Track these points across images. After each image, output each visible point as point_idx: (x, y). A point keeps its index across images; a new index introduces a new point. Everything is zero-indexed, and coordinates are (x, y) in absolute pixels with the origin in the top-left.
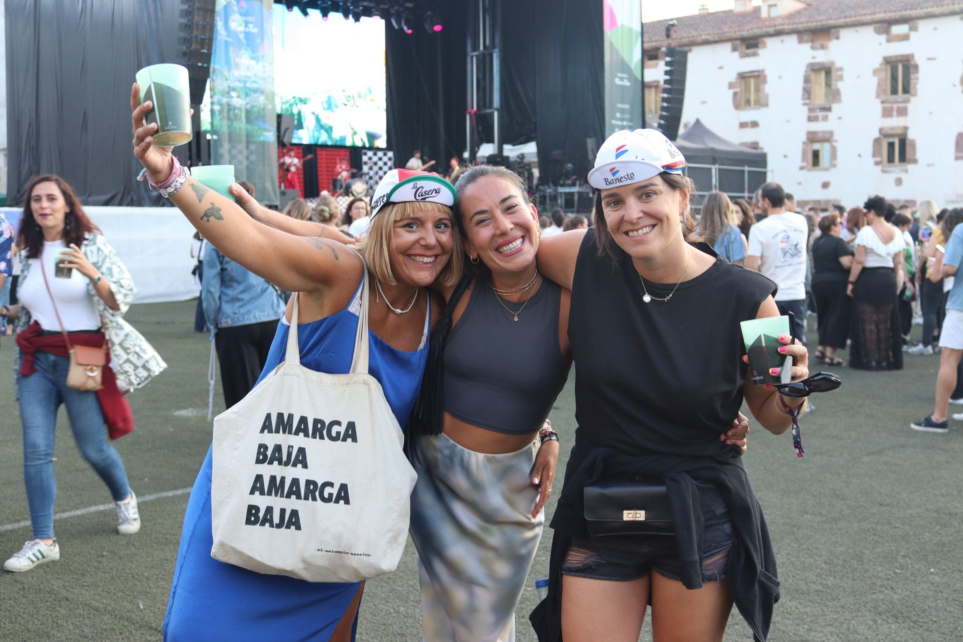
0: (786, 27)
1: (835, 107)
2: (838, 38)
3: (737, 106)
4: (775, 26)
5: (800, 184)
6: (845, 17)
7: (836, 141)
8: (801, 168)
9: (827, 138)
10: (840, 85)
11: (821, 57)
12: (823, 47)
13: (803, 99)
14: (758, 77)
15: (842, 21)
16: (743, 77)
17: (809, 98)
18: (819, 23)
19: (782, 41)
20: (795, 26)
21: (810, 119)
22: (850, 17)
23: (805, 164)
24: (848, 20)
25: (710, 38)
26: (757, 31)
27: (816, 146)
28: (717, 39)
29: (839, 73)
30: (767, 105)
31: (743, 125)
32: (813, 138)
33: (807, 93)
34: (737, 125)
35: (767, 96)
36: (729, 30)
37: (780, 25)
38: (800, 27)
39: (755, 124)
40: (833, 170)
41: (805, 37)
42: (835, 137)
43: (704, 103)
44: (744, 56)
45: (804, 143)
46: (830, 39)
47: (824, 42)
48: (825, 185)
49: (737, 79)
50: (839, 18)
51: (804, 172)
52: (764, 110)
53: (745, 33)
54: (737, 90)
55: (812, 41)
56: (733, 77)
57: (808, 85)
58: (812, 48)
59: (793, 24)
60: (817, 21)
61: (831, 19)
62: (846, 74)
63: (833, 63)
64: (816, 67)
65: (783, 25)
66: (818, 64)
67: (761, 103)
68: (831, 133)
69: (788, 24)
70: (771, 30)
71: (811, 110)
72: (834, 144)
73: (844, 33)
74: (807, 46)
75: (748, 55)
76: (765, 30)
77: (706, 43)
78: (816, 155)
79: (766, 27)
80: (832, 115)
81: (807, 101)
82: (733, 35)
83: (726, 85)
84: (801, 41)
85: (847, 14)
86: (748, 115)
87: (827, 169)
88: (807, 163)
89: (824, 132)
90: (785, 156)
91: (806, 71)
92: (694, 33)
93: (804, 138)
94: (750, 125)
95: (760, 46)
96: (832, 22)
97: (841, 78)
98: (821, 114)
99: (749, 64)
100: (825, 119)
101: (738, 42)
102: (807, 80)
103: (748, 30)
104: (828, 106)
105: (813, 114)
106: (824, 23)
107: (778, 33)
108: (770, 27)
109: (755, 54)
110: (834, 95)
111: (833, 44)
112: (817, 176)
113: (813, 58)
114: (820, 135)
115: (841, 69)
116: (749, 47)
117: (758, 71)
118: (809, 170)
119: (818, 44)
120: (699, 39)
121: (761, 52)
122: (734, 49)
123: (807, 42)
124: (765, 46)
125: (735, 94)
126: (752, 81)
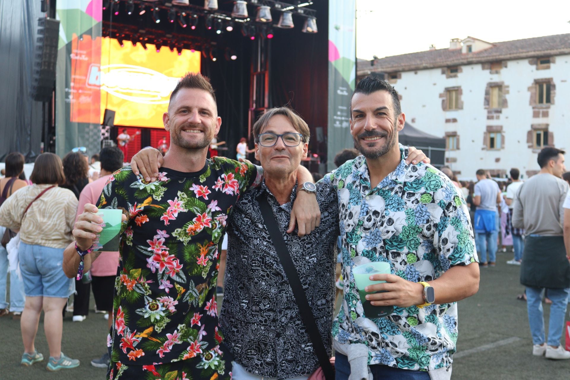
0: (474, 59)
1: (504, 111)
2: (506, 67)
3: (444, 109)
4: (467, 58)
5: (482, 159)
6: (510, 54)
7: (504, 132)
8: (483, 149)
9: (499, 130)
10: (507, 97)
11: (496, 78)
12: (497, 72)
13: (485, 105)
14: (457, 90)
15: (508, 56)
16: (448, 90)
17: (488, 104)
18: (494, 58)
19: (472, 68)
20: (479, 59)
21: (489, 118)
22: (513, 54)
23: (485, 146)
24: (512, 56)
25: (428, 65)
26: (456, 62)
27: (492, 135)
28: (432, 66)
29: (507, 89)
30: (462, 108)
31: (448, 121)
32: (490, 130)
33: (487, 101)
34: (444, 121)
35: (462, 103)
36: (440, 61)
37: (470, 58)
38: (483, 59)
39: (455, 120)
40: (502, 151)
41: (486, 66)
42: (504, 129)
43: (424, 106)
44: (449, 77)
45: (485, 133)
46: (501, 68)
47: (498, 69)
48: (497, 160)
49: (444, 91)
50: (506, 54)
51: (484, 151)
52: (460, 112)
53: (449, 63)
54: (444, 98)
55: (491, 68)
56: (442, 91)
57: (488, 96)
58: (491, 73)
59: (479, 57)
60: (493, 56)
61: (501, 55)
62: (511, 90)
63: (503, 83)
64: (493, 85)
65: (472, 58)
66: (494, 83)
67: (459, 106)
68: (501, 127)
69: (476, 58)
70: (465, 61)
71: (489, 112)
72: (503, 134)
73: (510, 64)
74: (487, 72)
75: (451, 77)
76: (461, 61)
77: (426, 68)
78: (492, 140)
79: (462, 59)
80: (502, 116)
81: (487, 107)
82: (442, 64)
83: (438, 95)
84: (483, 68)
85: (511, 52)
86: (451, 115)
87: (499, 150)
88: (487, 145)
89: (497, 126)
90: (473, 141)
91: (487, 88)
92: (418, 62)
93: (484, 129)
94: (452, 121)
95: (459, 71)
96: (502, 57)
97: (508, 92)
98: (495, 115)
99: (452, 83)
100: (498, 118)
101: (445, 69)
102: (487, 93)
103: (451, 61)
104: (499, 110)
105: (490, 115)
106: (497, 57)
107: (470, 63)
108: (464, 59)
109: (455, 76)
110: (504, 103)
111: (503, 71)
112: (493, 154)
113: (491, 79)
114: (494, 128)
115: (508, 87)
116: (452, 71)
117: (458, 87)
118: (487, 150)
119: (494, 70)
120: (421, 66)
121: (459, 75)
122: (443, 73)
123: (487, 69)
124: (461, 71)
125: (443, 101)
126: (454, 94)
